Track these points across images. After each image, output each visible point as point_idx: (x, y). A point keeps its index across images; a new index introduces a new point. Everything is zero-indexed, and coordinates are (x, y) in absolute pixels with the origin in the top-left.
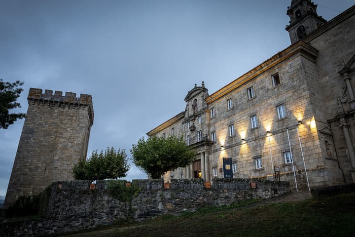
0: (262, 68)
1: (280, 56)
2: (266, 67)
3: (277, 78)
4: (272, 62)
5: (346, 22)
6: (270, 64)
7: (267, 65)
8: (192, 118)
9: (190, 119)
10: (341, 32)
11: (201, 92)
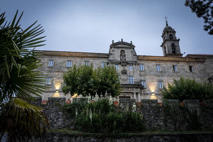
0: (186, 59)
1: (196, 60)
2: (188, 60)
3: (190, 68)
4: (192, 59)
5: (210, 59)
6: (191, 60)
7: (189, 59)
8: (124, 64)
9: (122, 64)
10: (208, 62)
11: (131, 48)
